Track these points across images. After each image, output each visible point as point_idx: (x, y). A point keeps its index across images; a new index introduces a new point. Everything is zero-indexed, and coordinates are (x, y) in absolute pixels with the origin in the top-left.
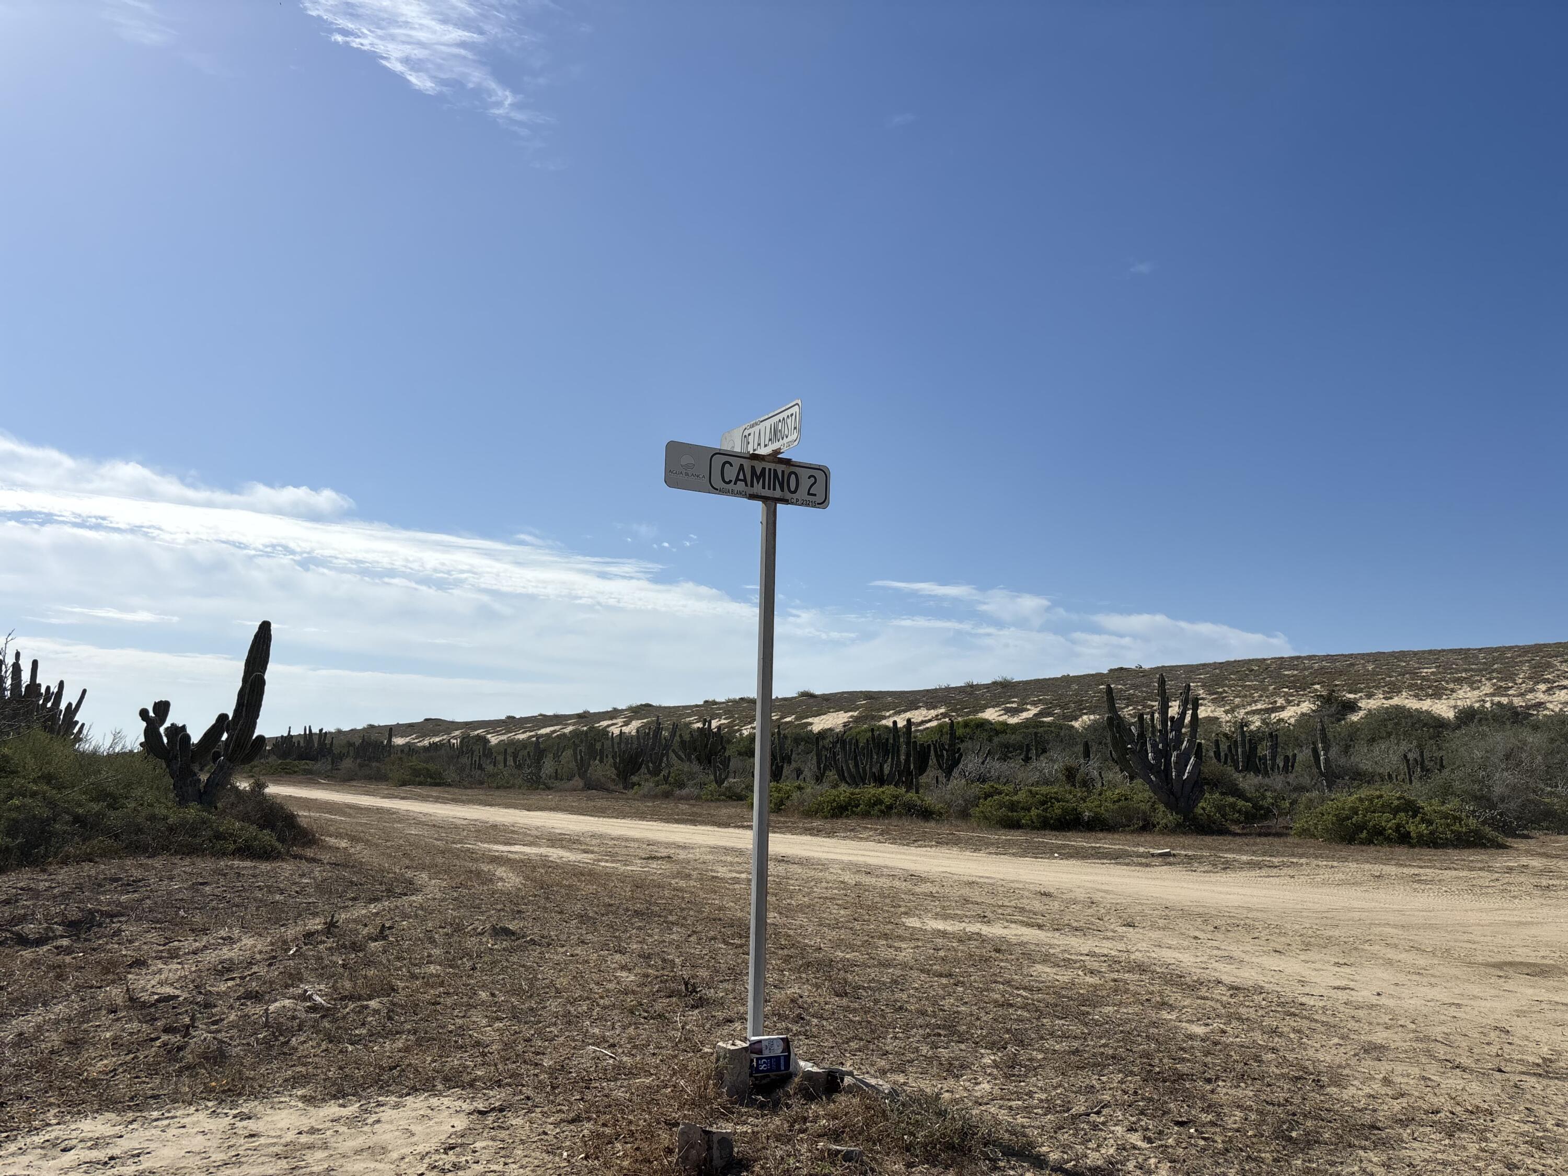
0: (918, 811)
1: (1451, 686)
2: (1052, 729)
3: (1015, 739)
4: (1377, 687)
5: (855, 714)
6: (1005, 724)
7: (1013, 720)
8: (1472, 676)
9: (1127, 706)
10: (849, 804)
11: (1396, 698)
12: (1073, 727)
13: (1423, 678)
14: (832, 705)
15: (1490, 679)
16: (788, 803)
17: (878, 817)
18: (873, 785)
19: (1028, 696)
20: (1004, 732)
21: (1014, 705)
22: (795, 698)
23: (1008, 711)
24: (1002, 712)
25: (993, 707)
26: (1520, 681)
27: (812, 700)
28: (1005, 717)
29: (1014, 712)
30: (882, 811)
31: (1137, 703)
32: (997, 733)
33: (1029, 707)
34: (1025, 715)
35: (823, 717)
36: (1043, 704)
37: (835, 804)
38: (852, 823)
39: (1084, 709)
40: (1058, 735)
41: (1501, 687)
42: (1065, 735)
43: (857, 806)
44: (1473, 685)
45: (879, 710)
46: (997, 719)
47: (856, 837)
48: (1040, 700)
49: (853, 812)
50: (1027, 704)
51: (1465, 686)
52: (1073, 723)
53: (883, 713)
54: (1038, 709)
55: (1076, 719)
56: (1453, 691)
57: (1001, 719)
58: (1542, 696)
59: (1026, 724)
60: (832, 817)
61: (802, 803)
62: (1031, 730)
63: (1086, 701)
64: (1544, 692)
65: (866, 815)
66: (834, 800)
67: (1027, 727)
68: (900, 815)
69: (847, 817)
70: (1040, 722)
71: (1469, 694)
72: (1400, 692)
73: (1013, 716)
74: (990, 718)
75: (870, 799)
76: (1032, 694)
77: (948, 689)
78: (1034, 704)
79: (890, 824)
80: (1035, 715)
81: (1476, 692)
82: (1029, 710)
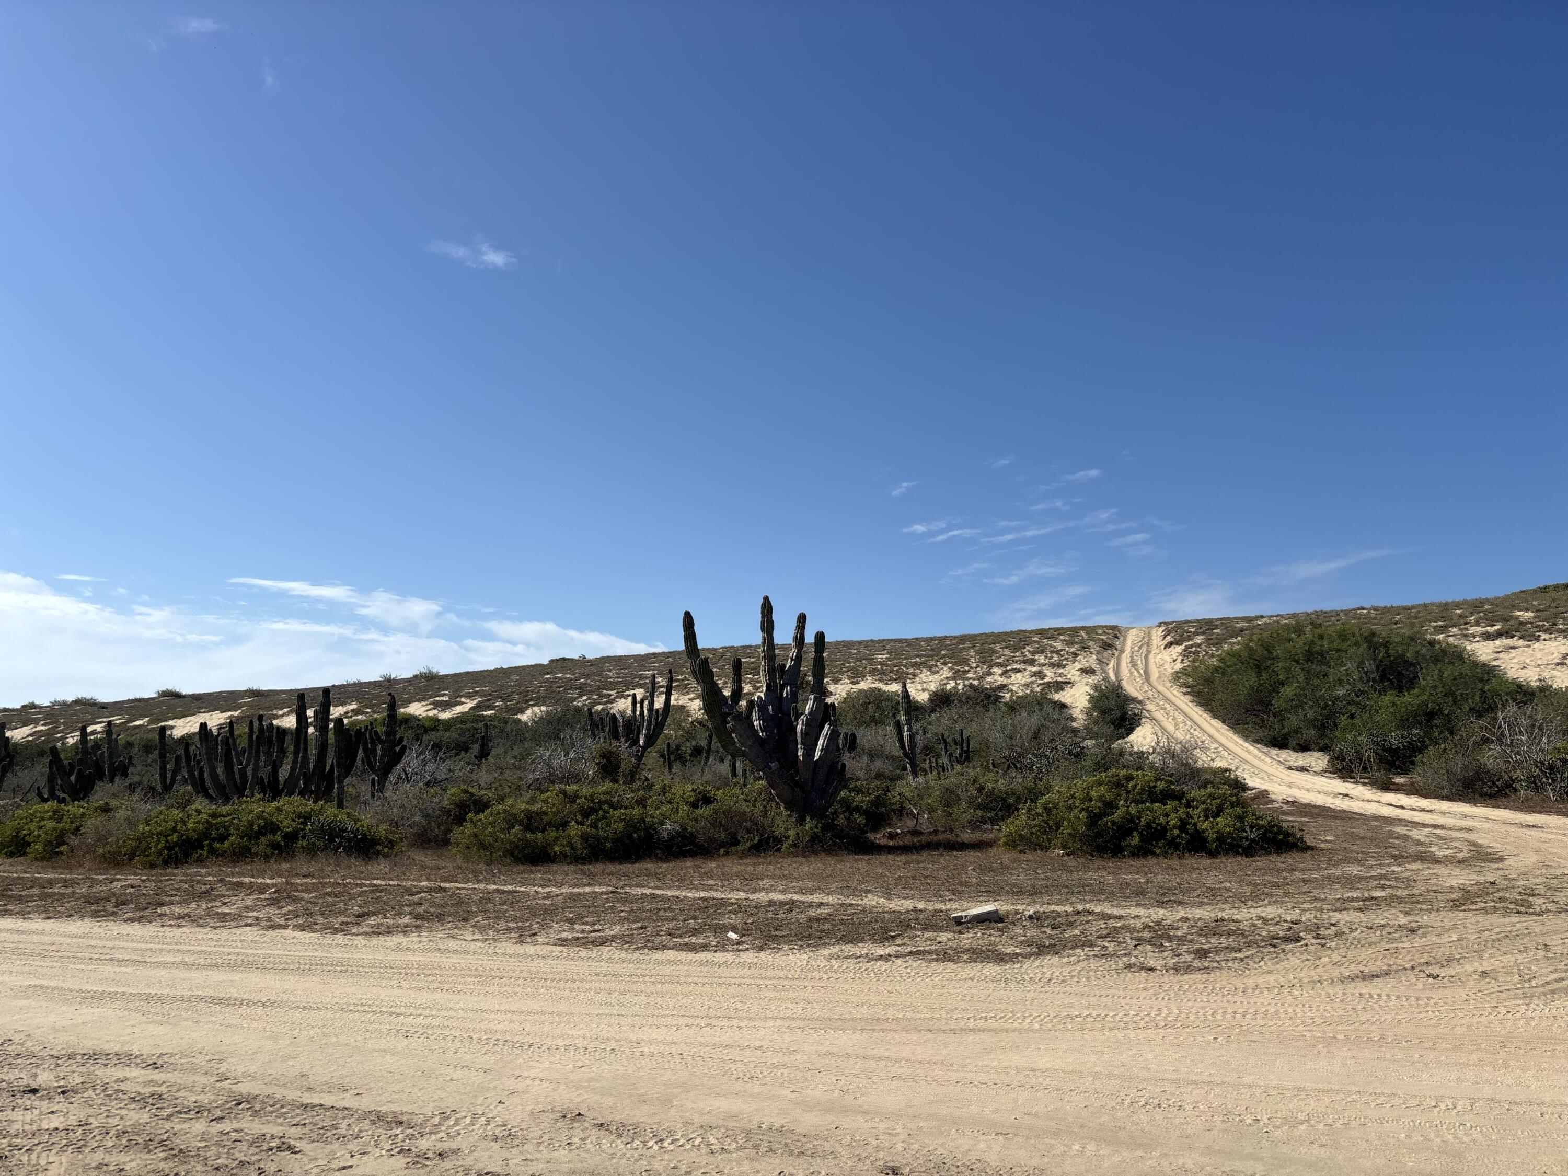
0: (349, 840)
1: (911, 670)
2: (496, 723)
3: (449, 737)
4: (842, 673)
5: (236, 713)
6: (435, 720)
7: (445, 715)
8: (927, 661)
9: (581, 696)
10: (205, 835)
11: (862, 683)
12: (520, 720)
13: (881, 664)
14: (204, 705)
15: (945, 664)
16: (74, 841)
17: (267, 858)
18: (258, 796)
19: (461, 688)
20: (435, 729)
21: (446, 698)
22: (155, 698)
23: (436, 705)
24: (432, 706)
25: (419, 701)
26: (974, 665)
27: (177, 701)
28: (436, 712)
29: (446, 706)
30: (275, 846)
31: (591, 692)
32: (426, 730)
33: (463, 700)
34: (458, 709)
35: (189, 719)
36: (481, 696)
37: (174, 838)
38: (206, 874)
39: (531, 700)
40: (502, 731)
41: (959, 671)
42: (512, 731)
43: (222, 838)
44: (933, 671)
45: (269, 708)
46: (424, 715)
47: (210, 914)
48: (477, 692)
49: (213, 851)
50: (461, 697)
51: (925, 671)
52: (519, 716)
53: (275, 712)
54: (475, 702)
55: (522, 711)
56: (915, 675)
57: (431, 713)
58: (1000, 679)
59: (461, 719)
60: (166, 863)
61: (102, 839)
62: (469, 725)
63: (532, 691)
64: (1001, 675)
65: (241, 855)
66: (174, 830)
67: (463, 722)
68: (312, 852)
69: (200, 861)
70: (479, 716)
71: (931, 678)
72: (865, 676)
73: (444, 710)
74: (417, 713)
75: (251, 824)
76: (465, 686)
77: (360, 685)
78: (470, 696)
79: (291, 873)
80: (471, 709)
81: (936, 676)
82: (463, 703)
